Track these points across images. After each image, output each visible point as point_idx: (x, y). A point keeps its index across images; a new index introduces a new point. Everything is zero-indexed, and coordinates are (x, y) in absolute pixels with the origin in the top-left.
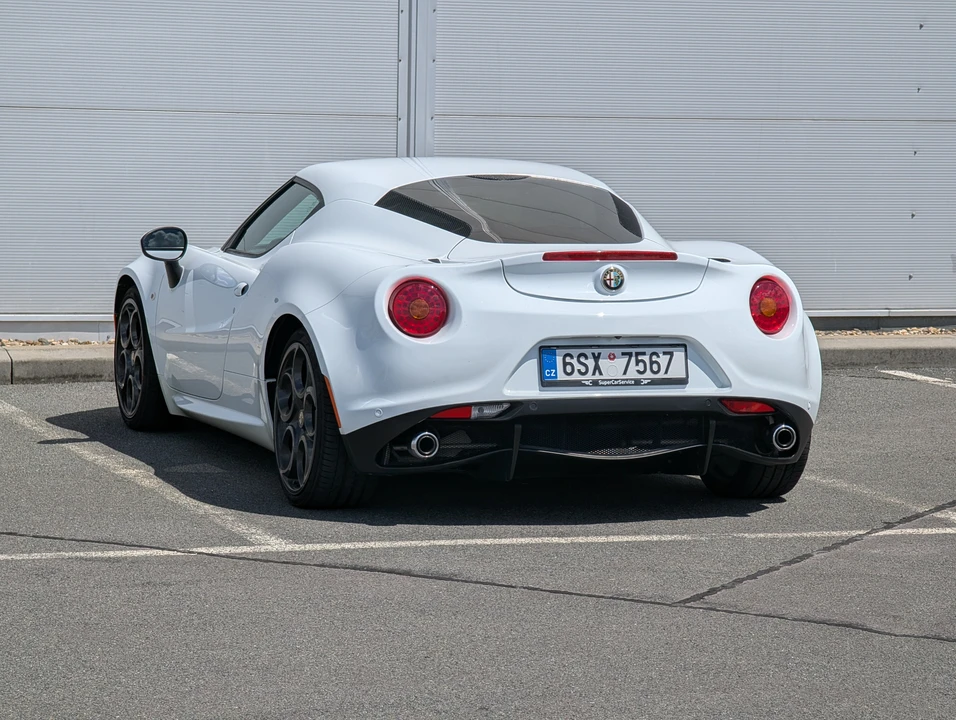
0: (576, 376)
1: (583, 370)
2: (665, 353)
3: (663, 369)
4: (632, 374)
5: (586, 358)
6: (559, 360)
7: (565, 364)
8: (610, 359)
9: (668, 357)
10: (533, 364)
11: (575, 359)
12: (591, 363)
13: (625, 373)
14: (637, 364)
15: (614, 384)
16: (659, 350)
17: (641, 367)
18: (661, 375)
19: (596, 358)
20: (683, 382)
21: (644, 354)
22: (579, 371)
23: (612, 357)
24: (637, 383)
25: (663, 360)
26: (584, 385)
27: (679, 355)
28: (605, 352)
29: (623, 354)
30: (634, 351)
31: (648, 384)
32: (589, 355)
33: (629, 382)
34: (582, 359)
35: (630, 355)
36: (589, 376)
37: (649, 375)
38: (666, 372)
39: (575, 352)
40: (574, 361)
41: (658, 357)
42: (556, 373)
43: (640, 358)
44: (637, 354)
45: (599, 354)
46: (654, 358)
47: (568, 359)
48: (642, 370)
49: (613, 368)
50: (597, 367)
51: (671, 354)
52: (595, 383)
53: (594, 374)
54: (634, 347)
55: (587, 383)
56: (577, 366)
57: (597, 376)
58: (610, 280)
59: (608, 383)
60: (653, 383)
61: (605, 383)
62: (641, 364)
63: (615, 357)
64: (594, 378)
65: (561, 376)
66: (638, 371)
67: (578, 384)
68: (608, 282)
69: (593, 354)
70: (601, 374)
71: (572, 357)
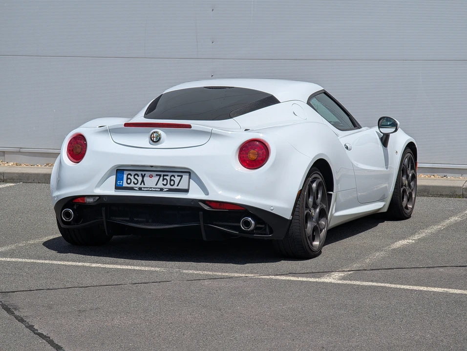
0: (132, 185)
1: (136, 182)
2: (178, 176)
3: (176, 184)
4: (160, 185)
5: (138, 176)
6: (125, 176)
7: (128, 179)
8: (150, 177)
9: (180, 177)
10: (113, 178)
11: (133, 176)
12: (140, 179)
13: (156, 185)
14: (163, 181)
15: (150, 190)
16: (176, 174)
17: (165, 182)
18: (175, 187)
19: (143, 176)
20: (187, 191)
21: (167, 175)
22: (134, 182)
23: (151, 176)
24: (161, 190)
25: (177, 179)
26: (135, 190)
27: (186, 177)
28: (148, 174)
29: (157, 175)
30: (162, 174)
31: (167, 191)
32: (140, 175)
33: (157, 189)
34: (136, 177)
35: (160, 176)
36: (138, 185)
37: (169, 186)
38: (178, 186)
39: (133, 173)
40: (132, 178)
41: (175, 177)
42: (123, 183)
43: (165, 177)
44: (164, 175)
45: (145, 174)
46: (172, 178)
47: (129, 176)
48: (165, 184)
49: (151, 181)
50: (143, 181)
51: (182, 176)
52: (140, 189)
53: (141, 184)
54: (163, 172)
55: (136, 189)
56: (133, 180)
57: (142, 186)
58: (154, 137)
59: (147, 189)
60: (170, 190)
61: (145, 189)
62: (165, 181)
63: (152, 177)
64: (141, 186)
65: (125, 185)
66: (163, 184)
67: (132, 189)
68: (152, 138)
69: (142, 174)
70: (144, 184)
71: (131, 175)
